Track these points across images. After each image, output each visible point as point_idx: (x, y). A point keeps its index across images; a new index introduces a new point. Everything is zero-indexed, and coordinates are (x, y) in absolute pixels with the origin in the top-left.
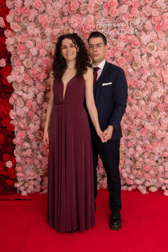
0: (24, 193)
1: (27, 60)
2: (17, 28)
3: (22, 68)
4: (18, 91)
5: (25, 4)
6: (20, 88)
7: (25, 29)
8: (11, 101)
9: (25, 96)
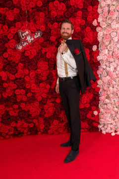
0: (104, 132)
1: (110, 45)
2: (104, 25)
3: (107, 51)
4: (103, 66)
5: (110, 9)
6: (104, 64)
7: (109, 25)
8: (99, 72)
9: (108, 68)
